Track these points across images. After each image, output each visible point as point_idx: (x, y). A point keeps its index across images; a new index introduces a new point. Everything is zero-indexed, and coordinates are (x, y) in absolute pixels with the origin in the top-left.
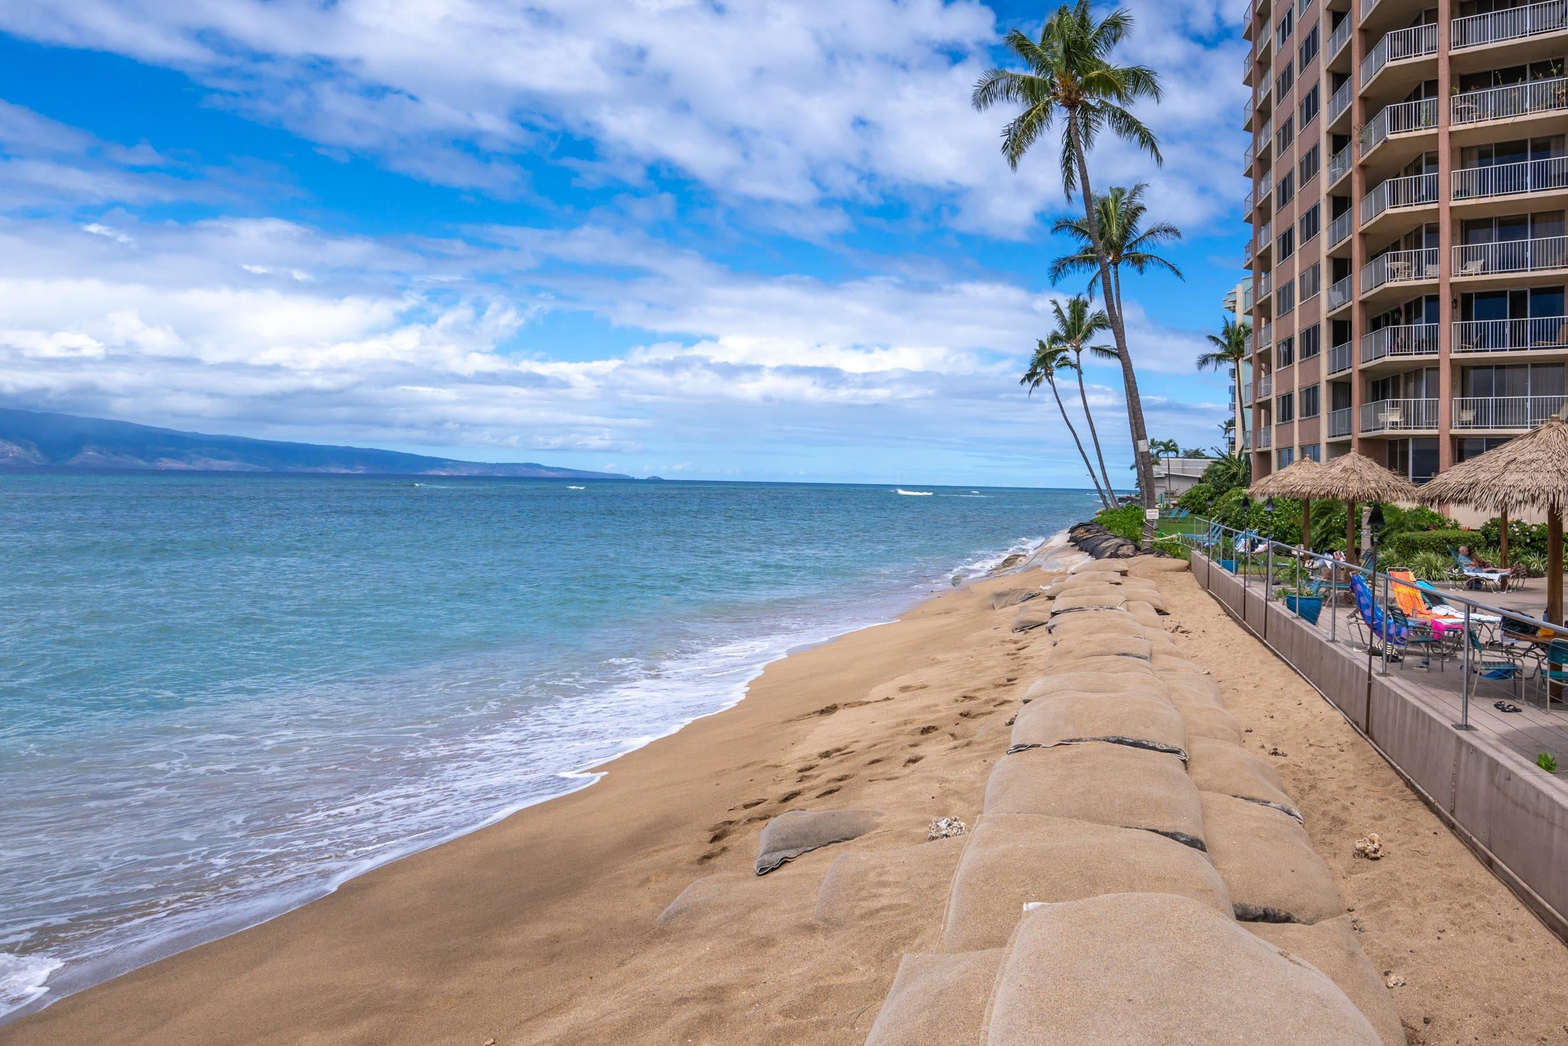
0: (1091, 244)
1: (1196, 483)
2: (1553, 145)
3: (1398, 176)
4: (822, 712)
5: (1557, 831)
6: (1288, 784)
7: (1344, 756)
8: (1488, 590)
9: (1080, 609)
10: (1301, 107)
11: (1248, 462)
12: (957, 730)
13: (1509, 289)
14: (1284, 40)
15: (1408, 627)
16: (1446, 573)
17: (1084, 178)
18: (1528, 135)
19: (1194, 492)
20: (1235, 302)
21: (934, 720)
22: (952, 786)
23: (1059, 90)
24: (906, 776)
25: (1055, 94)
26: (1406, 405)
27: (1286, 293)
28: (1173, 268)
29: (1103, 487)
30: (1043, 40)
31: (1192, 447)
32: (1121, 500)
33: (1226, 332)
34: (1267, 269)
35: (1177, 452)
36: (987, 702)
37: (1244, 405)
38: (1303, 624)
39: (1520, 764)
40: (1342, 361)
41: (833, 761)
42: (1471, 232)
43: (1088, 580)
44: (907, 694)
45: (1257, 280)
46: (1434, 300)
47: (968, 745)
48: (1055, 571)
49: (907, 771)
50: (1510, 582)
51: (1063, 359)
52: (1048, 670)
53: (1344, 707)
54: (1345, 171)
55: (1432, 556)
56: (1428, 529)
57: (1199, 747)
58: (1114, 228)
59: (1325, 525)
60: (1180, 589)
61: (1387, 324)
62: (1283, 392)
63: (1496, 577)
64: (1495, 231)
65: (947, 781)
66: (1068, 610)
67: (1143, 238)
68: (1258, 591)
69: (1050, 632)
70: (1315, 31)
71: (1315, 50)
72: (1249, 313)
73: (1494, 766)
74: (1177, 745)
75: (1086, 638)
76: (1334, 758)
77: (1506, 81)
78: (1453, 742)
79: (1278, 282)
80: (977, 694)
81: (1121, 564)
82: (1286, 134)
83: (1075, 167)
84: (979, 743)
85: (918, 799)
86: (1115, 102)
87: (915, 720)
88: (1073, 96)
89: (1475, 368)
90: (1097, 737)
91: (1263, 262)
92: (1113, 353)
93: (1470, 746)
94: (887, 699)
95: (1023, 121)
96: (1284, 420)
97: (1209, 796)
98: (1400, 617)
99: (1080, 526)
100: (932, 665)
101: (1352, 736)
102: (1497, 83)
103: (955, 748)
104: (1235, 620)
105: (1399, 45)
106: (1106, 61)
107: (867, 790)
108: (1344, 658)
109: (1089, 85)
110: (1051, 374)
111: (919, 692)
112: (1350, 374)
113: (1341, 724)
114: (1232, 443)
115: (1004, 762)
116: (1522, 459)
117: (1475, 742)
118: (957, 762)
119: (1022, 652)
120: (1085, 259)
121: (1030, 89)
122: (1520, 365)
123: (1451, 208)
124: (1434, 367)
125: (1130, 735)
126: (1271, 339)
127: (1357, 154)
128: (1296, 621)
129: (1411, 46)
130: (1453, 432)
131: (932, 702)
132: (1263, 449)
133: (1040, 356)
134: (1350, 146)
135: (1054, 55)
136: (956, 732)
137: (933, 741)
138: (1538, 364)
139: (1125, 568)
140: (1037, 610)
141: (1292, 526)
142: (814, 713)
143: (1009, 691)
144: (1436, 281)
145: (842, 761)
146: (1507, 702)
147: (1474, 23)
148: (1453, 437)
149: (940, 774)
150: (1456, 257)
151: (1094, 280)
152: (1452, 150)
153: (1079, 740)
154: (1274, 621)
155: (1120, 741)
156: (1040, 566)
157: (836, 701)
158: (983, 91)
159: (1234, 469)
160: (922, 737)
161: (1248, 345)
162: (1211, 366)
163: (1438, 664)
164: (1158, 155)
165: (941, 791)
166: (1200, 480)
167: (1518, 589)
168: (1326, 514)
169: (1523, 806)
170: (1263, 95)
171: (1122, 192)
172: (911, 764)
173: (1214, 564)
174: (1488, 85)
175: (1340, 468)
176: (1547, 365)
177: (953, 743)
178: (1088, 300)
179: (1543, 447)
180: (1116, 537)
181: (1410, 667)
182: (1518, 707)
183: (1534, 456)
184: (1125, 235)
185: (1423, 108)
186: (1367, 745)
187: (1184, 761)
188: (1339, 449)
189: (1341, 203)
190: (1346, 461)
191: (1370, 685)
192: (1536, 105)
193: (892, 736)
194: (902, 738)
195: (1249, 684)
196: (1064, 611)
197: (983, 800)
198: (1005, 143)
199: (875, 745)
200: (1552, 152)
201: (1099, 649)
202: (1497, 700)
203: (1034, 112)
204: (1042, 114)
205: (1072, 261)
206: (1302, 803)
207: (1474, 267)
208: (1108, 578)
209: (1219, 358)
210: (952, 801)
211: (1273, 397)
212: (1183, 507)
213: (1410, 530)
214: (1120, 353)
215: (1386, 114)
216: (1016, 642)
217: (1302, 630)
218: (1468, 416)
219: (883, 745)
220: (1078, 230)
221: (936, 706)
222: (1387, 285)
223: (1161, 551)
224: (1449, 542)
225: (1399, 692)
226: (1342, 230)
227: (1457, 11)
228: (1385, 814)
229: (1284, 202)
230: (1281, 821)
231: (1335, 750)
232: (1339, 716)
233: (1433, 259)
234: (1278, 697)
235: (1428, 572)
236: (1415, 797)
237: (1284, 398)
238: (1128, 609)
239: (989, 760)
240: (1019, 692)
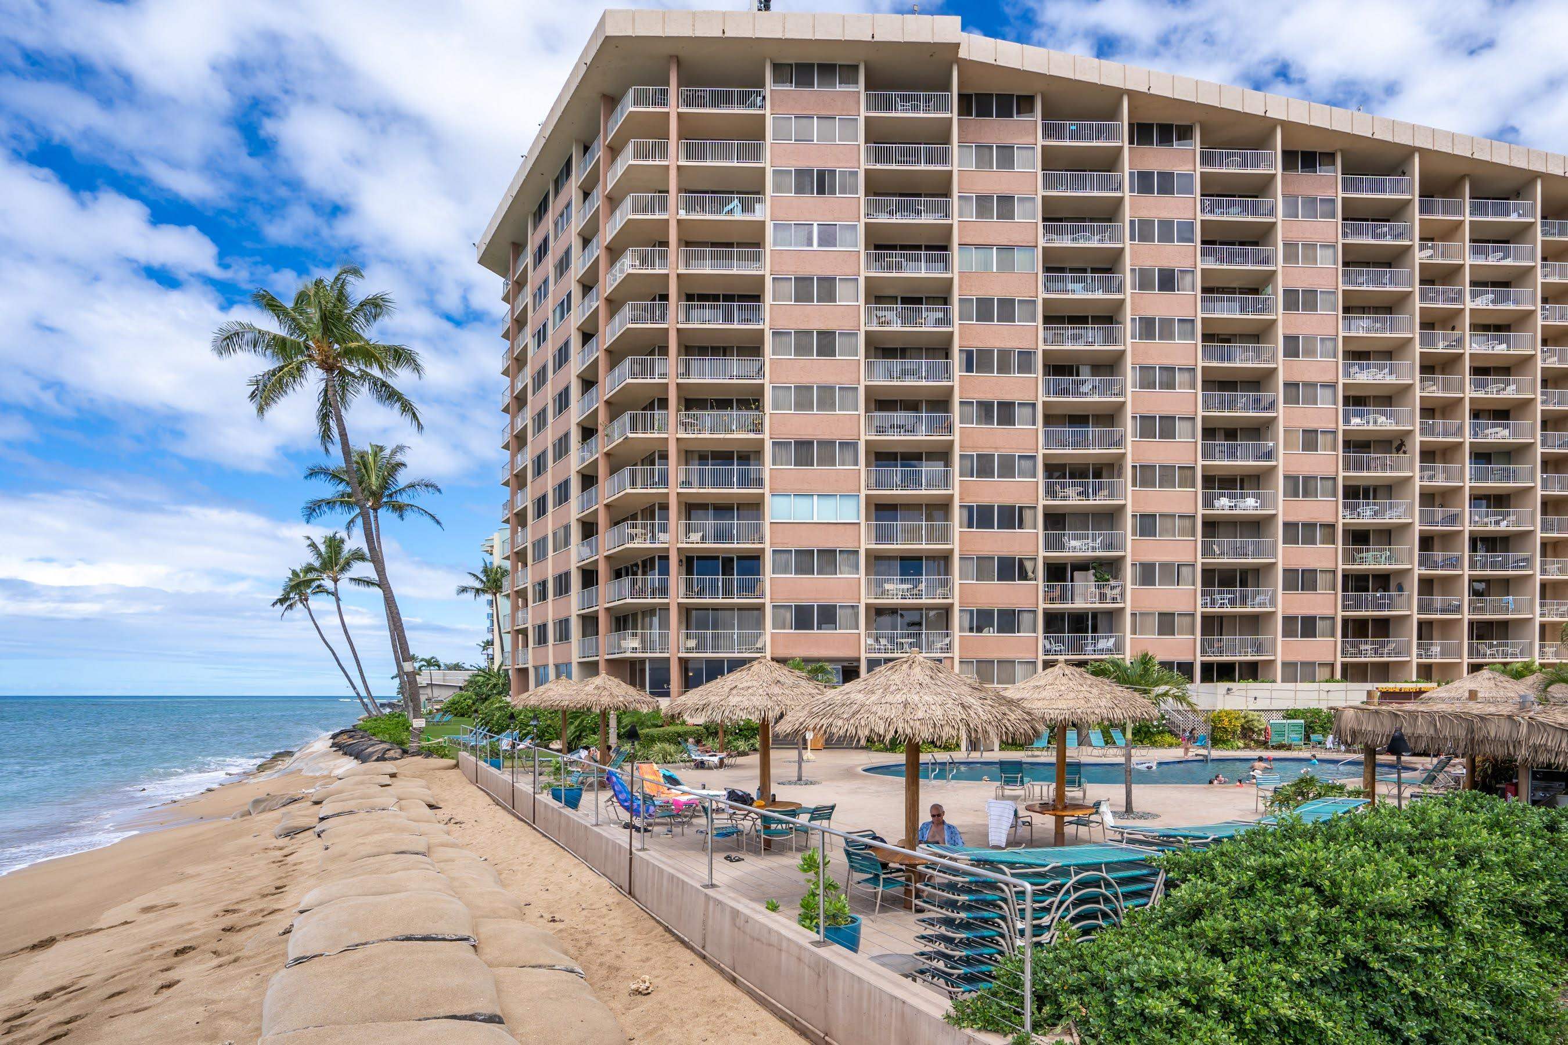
0: (349, 490)
1: (457, 690)
2: (752, 457)
3: (635, 465)
4: (34, 947)
5: (784, 955)
6: (568, 946)
7: (613, 914)
8: (710, 768)
9: (351, 812)
10: (554, 401)
11: (507, 675)
12: (220, 947)
13: (721, 555)
14: (539, 345)
15: (655, 806)
16: (678, 757)
17: (343, 435)
18: (735, 448)
19: (457, 699)
20: (492, 547)
21: (190, 940)
22: (221, 1006)
23: (315, 353)
24: (159, 1004)
25: (310, 356)
26: (643, 635)
27: (540, 546)
28: (433, 517)
29: (363, 693)
30: (296, 304)
31: (454, 661)
32: (382, 705)
33: (486, 571)
34: (524, 525)
35: (439, 666)
36: (254, 914)
37: (503, 631)
38: (568, 812)
39: (753, 909)
40: (590, 599)
41: (55, 1002)
42: (692, 512)
43: (356, 784)
44: (151, 915)
45: (514, 532)
46: (665, 558)
47: (235, 961)
48: (318, 774)
49: (159, 999)
50: (726, 761)
51: (319, 586)
52: (322, 874)
53: (609, 874)
54: (592, 456)
55: (666, 746)
56: (662, 726)
57: (488, 928)
58: (373, 479)
59: (579, 725)
60: (450, 785)
61: (627, 575)
62: (539, 622)
63: (716, 759)
64: (711, 512)
65: (214, 1002)
66: (338, 815)
67: (403, 489)
68: (525, 784)
69: (319, 836)
70: (567, 344)
71: (567, 359)
72: (507, 558)
73: (735, 913)
74: (465, 933)
75: (360, 841)
76: (604, 917)
77: (719, 408)
78: (703, 898)
79: (533, 536)
80: (241, 906)
81: (389, 767)
82: (541, 420)
83: (333, 424)
84: (249, 958)
85: (178, 1028)
86: (375, 371)
87: (165, 942)
88: (331, 361)
89: (697, 609)
90: (384, 937)
91: (520, 519)
92: (373, 584)
93: (716, 900)
94: (126, 923)
95: (274, 374)
96: (539, 643)
97: (501, 971)
98: (648, 799)
99: (342, 733)
100: (180, 880)
101: (619, 897)
102: (712, 408)
103: (220, 966)
104: (505, 808)
105: (637, 368)
106: (366, 335)
107: (106, 1029)
108: (607, 839)
109: (349, 353)
110: (307, 600)
111: (167, 911)
112: (597, 611)
113: (607, 889)
114: (492, 659)
115: (282, 979)
116: (741, 686)
117: (719, 897)
118: (224, 981)
119: (289, 858)
120: (342, 502)
121: (280, 346)
122: (731, 608)
123: (678, 494)
124: (665, 608)
125: (419, 932)
126: (527, 579)
127: (601, 445)
128: (562, 810)
129: (646, 370)
130: (681, 655)
131: (183, 921)
132: (521, 666)
133: (293, 583)
134: (597, 438)
135: (309, 320)
136: (219, 949)
137: (191, 962)
138: (742, 608)
139: (395, 771)
140: (302, 814)
141: (550, 726)
142: (22, 950)
143: (279, 899)
144: (666, 546)
145: (68, 1001)
146: (733, 855)
147: (695, 363)
148: (680, 659)
149: (204, 996)
150: (682, 529)
151: (352, 521)
152: (679, 451)
153: (366, 944)
154: (542, 809)
155: (409, 939)
156: (301, 770)
157: (53, 933)
158: (225, 339)
159: (494, 681)
160: (177, 959)
161: (506, 583)
162: (470, 595)
163: (679, 830)
164: (419, 423)
165: (207, 1014)
166: (461, 688)
167: (731, 766)
168: (578, 717)
169: (758, 940)
170: (520, 386)
171: (382, 449)
172: (164, 990)
173: (481, 763)
174: (705, 408)
175: (593, 686)
176: (748, 609)
177: (216, 961)
178: (346, 538)
179: (756, 677)
180: (382, 742)
181: (658, 835)
182: (742, 857)
183: (749, 684)
184: (385, 485)
185: (656, 417)
186: (631, 903)
187: (473, 946)
188: (590, 668)
189: (588, 480)
190: (597, 681)
191: (631, 859)
192: (741, 428)
193: (136, 963)
194: (149, 964)
195: (522, 863)
196: (333, 816)
197: (261, 1016)
198: (254, 392)
199: (114, 976)
200: (752, 462)
201: (375, 850)
202: (725, 855)
203: (286, 369)
204: (295, 372)
205: (329, 503)
206: (581, 958)
207: (695, 537)
208: (377, 781)
209: (478, 591)
210: (222, 1022)
211: (529, 626)
212: (446, 712)
213: (648, 727)
214: (383, 584)
215: (626, 417)
216: (281, 849)
217: (568, 817)
218: (692, 643)
219: (124, 975)
220: (335, 476)
221: (190, 924)
222: (627, 546)
223: (429, 753)
224: (679, 735)
225: (656, 863)
226: (589, 501)
227: (683, 351)
228: (649, 955)
229: (539, 473)
230: (567, 981)
231: (604, 910)
232: (604, 882)
233: (664, 529)
234: (551, 872)
235: (664, 757)
236: (673, 939)
237: (539, 626)
238: (401, 809)
239: (263, 973)
240: (289, 900)
